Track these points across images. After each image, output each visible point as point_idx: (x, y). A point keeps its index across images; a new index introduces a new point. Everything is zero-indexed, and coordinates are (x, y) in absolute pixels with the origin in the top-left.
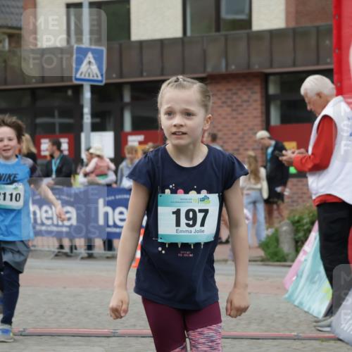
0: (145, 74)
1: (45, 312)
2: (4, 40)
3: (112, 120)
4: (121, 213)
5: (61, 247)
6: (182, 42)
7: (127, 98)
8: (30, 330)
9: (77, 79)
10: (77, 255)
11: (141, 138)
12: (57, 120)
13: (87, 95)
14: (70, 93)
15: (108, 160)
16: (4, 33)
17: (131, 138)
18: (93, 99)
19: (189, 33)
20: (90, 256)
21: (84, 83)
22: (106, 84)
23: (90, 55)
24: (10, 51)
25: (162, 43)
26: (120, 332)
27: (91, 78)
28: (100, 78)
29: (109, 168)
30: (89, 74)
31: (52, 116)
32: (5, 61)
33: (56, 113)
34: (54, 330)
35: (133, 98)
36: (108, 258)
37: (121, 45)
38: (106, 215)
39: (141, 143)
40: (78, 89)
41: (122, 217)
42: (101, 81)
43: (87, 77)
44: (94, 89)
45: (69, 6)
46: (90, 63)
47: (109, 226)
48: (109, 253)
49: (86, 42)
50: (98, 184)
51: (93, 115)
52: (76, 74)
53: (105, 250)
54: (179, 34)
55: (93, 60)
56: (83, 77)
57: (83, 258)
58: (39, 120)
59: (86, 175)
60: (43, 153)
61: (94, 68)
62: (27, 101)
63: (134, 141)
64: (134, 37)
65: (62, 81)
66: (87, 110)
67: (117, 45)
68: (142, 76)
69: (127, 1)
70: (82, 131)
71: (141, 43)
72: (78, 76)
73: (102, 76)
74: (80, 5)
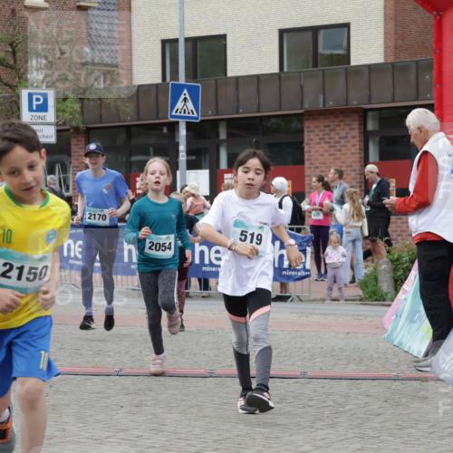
0: (241, 111)
1: (141, 352)
2: (100, 77)
3: (208, 157)
4: (217, 252)
6: (279, 77)
7: (223, 135)
8: (127, 371)
9: (172, 116)
13: (183, 132)
14: (165, 130)
15: (203, 198)
16: (99, 71)
17: (226, 176)
18: (187, 136)
19: (285, 70)
21: (180, 120)
22: (201, 120)
23: (185, 91)
24: (105, 88)
25: (258, 79)
26: (217, 372)
27: (187, 115)
28: (196, 115)
29: (204, 207)
30: (185, 112)
31: (147, 154)
33: (151, 149)
35: (229, 135)
36: (203, 297)
37: (216, 81)
38: (202, 253)
40: (173, 127)
41: (218, 256)
42: (197, 118)
43: (182, 114)
44: (190, 126)
45: (164, 42)
46: (185, 99)
47: (206, 266)
48: (205, 293)
49: (182, 80)
51: (189, 152)
52: (171, 111)
53: (201, 289)
54: (276, 70)
55: (187, 96)
56: (178, 114)
58: (134, 159)
61: (190, 105)
62: (122, 138)
63: (230, 178)
64: (230, 74)
65: (158, 118)
66: (182, 148)
67: (213, 82)
68: (238, 113)
69: (224, 37)
70: (177, 169)
71: (237, 78)
72: (173, 113)
73: (198, 113)
74: (176, 41)
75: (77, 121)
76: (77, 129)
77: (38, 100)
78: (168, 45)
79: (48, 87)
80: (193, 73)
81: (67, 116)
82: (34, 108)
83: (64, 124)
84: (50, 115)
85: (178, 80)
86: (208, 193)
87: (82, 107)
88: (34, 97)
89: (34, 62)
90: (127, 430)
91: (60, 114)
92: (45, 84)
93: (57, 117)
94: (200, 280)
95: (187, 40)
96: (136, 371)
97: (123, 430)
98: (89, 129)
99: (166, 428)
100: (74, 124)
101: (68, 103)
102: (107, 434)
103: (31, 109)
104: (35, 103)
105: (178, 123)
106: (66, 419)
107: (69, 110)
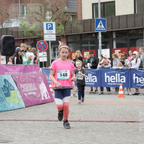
0: (121, 28)
1: (87, 113)
2: (71, 17)
3: (109, 44)
4: (113, 78)
5: (92, 90)
6: (134, 15)
7: (114, 37)
8: (82, 120)
9: (96, 30)
10: (97, 93)
11: (119, 51)
12: (89, 45)
13: (100, 36)
14: (94, 35)
15: (108, 59)
16: (71, 15)
18: (102, 37)
19: (136, 13)
20: (102, 93)
21: (99, 32)
22: (107, 32)
23: (101, 21)
24: (72, 21)
25: (127, 16)
26: (114, 120)
27: (101, 30)
28: (105, 30)
29: (108, 62)
30: (101, 29)
31: (88, 44)
32: (71, 25)
33: (89, 43)
34: (90, 120)
35: (116, 36)
36: (108, 94)
37: (112, 17)
39: (119, 52)
40: (97, 34)
42: (105, 31)
43: (100, 29)
44: (102, 34)
45: (93, 4)
46: (101, 24)
47: (109, 83)
48: (109, 92)
49: (100, 17)
50: (105, 68)
51: (102, 43)
52: (96, 28)
53: (107, 91)
54: (133, 13)
55: (102, 23)
56: (98, 29)
57: (99, 94)
58: (83, 46)
59: (100, 65)
60: (85, 57)
61: (103, 26)
62: (78, 38)
63: (117, 52)
64: (116, 15)
65: (91, 31)
66: (100, 41)
67: (110, 18)
68: (119, 28)
69: (114, 2)
70: (98, 49)
71: (119, 16)
72: (97, 29)
73: (105, 29)
74: (97, 4)
75: (63, 33)
76: (63, 36)
77: (49, 26)
78: (95, 5)
79: (53, 21)
80: (103, 15)
81: (60, 31)
82: (48, 29)
83: (59, 34)
84: (54, 31)
85: (98, 17)
86: (109, 57)
87: (65, 28)
88: (48, 25)
89: (48, 13)
90: (83, 141)
91: (57, 30)
92: (52, 20)
93: (56, 31)
94: (107, 88)
95: (101, 3)
96: (85, 120)
97: (81, 141)
98: (67, 36)
99: (97, 140)
100: (62, 34)
101: (60, 26)
102: (76, 142)
103: (47, 29)
104: (48, 27)
105: (98, 32)
106: (62, 137)
107: (60, 29)
